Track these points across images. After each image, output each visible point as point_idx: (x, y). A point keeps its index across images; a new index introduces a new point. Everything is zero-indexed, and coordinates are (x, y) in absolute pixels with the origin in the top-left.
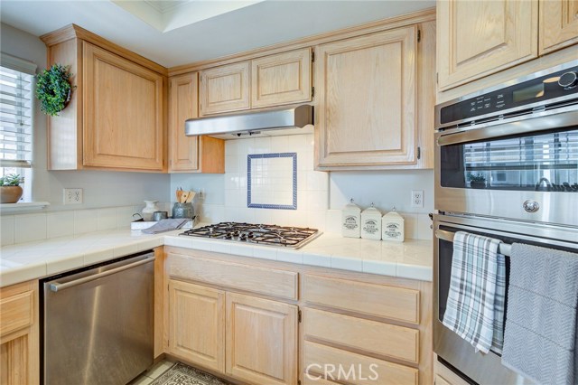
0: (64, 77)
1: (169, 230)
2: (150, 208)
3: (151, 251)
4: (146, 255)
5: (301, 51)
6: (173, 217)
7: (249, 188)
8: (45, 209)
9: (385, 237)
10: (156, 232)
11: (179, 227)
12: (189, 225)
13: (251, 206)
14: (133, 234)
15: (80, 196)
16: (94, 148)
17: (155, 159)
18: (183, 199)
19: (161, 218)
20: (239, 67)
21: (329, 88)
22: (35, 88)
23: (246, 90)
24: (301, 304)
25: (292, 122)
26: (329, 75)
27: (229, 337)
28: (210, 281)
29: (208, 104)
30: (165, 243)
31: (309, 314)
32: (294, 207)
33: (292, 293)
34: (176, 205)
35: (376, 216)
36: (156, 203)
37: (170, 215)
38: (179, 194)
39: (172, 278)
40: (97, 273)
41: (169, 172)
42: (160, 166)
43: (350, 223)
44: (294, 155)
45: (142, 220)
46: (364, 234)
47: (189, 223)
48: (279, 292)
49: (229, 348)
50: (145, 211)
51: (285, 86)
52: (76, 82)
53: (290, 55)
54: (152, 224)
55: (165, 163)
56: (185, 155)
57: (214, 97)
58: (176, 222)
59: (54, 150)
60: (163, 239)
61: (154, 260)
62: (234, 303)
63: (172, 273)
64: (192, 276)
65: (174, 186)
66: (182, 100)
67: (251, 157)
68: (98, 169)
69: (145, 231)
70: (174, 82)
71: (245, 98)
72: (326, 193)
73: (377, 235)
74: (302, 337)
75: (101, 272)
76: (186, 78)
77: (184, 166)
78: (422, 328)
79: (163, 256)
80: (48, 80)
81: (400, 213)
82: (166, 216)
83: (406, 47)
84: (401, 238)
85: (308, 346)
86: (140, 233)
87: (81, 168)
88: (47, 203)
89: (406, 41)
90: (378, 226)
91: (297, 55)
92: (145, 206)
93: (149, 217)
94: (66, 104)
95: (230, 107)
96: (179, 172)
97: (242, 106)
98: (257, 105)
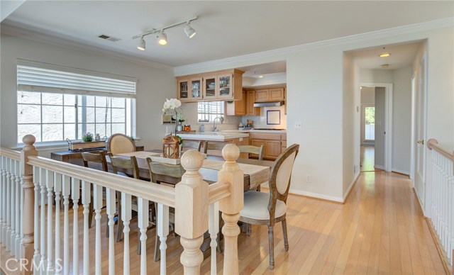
5: (282, 88)
7: (267, 119)
13: (268, 124)
20: (266, 90)
23: (268, 96)
24: (282, 141)
28: (262, 139)
29: (258, 99)
32: (280, 124)
33: (280, 139)
34: (248, 124)
38: (248, 121)
42: (245, 114)
44: (279, 111)
48: (277, 139)
51: (277, 95)
53: (279, 89)
56: (251, 111)
57: (259, 97)
58: (249, 128)
59: (228, 111)
62: (267, 143)
63: (252, 138)
64: (257, 138)
66: (251, 97)
67: (267, 111)
71: (268, 98)
74: (282, 147)
76: (252, 92)
77: (251, 114)
82: (245, 126)
95: (264, 100)
96: (249, 116)
97: (267, 100)
98: (271, 100)
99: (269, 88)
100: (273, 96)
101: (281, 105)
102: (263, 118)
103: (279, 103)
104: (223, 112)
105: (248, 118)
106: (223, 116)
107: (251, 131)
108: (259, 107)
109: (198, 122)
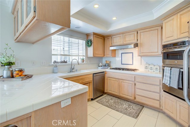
3: (104, 72)
5: (135, 32)
7: (122, 60)
9: (155, 71)
10: (104, 69)
13: (122, 64)
14: (99, 69)
15: (90, 61)
20: (121, 35)
21: (141, 40)
22: (86, 43)
23: (122, 40)
24: (135, 82)
25: (133, 47)
26: (141, 37)
27: (120, 89)
28: (116, 78)
29: (113, 43)
31: (137, 84)
32: (133, 64)
33: (133, 80)
34: (106, 64)
35: (153, 66)
36: (102, 63)
41: (105, 57)
43: (146, 68)
44: (132, 53)
45: (100, 67)
46: (150, 70)
47: (109, 67)
48: (131, 80)
49: (120, 91)
51: (131, 39)
52: (93, 42)
53: (132, 33)
54: (102, 67)
55: (104, 55)
56: (108, 53)
57: (115, 41)
58: (107, 67)
59: (88, 53)
62: (121, 82)
63: (108, 76)
64: (112, 77)
66: (108, 42)
67: (122, 53)
68: (95, 57)
69: (101, 69)
70: (106, 38)
71: (122, 42)
72: (140, 61)
73: (153, 70)
74: (136, 88)
76: (109, 38)
77: (108, 56)
78: (161, 86)
79: (106, 73)
81: (159, 66)
82: (104, 66)
83: (159, 30)
84: (159, 71)
85: (137, 90)
87: (93, 56)
89: (159, 29)
90: (153, 68)
91: (133, 33)
92: (100, 64)
94: (91, 46)
95: (118, 44)
96: (107, 57)
97: (121, 43)
98: (125, 43)
99: (123, 33)
100: (127, 39)
101: (135, 47)
102: (118, 59)
103: (132, 46)
104: (84, 55)
105: (107, 59)
106: (84, 57)
107: (107, 70)
108: (115, 50)
109: (53, 63)
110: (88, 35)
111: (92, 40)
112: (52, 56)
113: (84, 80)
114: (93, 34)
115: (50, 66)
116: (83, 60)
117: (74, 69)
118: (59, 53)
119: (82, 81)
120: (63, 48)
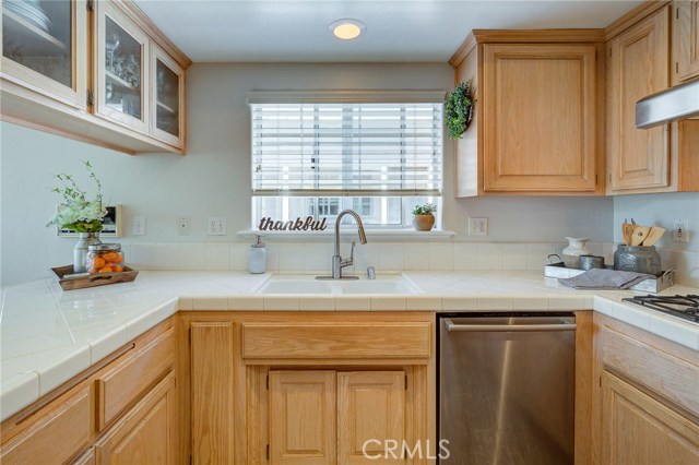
0: (467, 94)
1: (604, 288)
2: (574, 249)
3: (570, 314)
4: (562, 318)
6: (615, 267)
8: (452, 239)
10: (581, 287)
11: (626, 286)
12: (648, 287)
14: (548, 283)
15: (485, 226)
16: (495, 169)
17: (582, 175)
18: (636, 240)
19: (592, 266)
30: (595, 308)
36: (584, 242)
37: (609, 261)
38: (628, 230)
39: (608, 369)
40: (506, 323)
41: (609, 193)
42: (591, 185)
45: (562, 265)
47: (647, 282)
50: (566, 252)
54: (575, 273)
55: (601, 178)
58: (619, 277)
59: (460, 176)
60: (593, 299)
61: (574, 330)
65: (620, 217)
68: (500, 195)
69: (563, 282)
70: (616, 45)
75: (511, 324)
79: (592, 329)
80: (453, 102)
86: (557, 284)
87: (482, 193)
88: (453, 233)
92: (566, 244)
93: (573, 261)
94: (468, 124)
107: (608, 303)
109: (255, 228)
110: (458, 62)
111: (476, 84)
112: (254, 198)
113: (353, 344)
114: (481, 43)
115: (242, 239)
116: (425, 218)
117: (350, 263)
118: (285, 183)
119: (334, 344)
120: (313, 160)
